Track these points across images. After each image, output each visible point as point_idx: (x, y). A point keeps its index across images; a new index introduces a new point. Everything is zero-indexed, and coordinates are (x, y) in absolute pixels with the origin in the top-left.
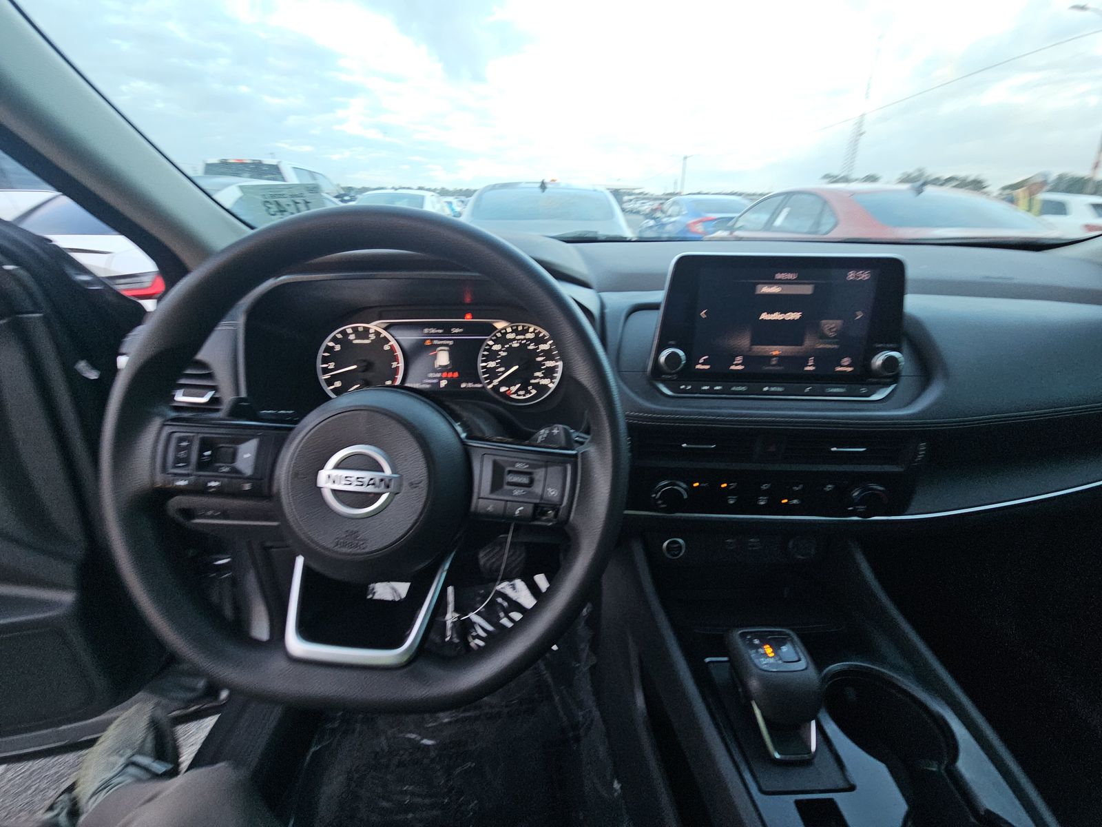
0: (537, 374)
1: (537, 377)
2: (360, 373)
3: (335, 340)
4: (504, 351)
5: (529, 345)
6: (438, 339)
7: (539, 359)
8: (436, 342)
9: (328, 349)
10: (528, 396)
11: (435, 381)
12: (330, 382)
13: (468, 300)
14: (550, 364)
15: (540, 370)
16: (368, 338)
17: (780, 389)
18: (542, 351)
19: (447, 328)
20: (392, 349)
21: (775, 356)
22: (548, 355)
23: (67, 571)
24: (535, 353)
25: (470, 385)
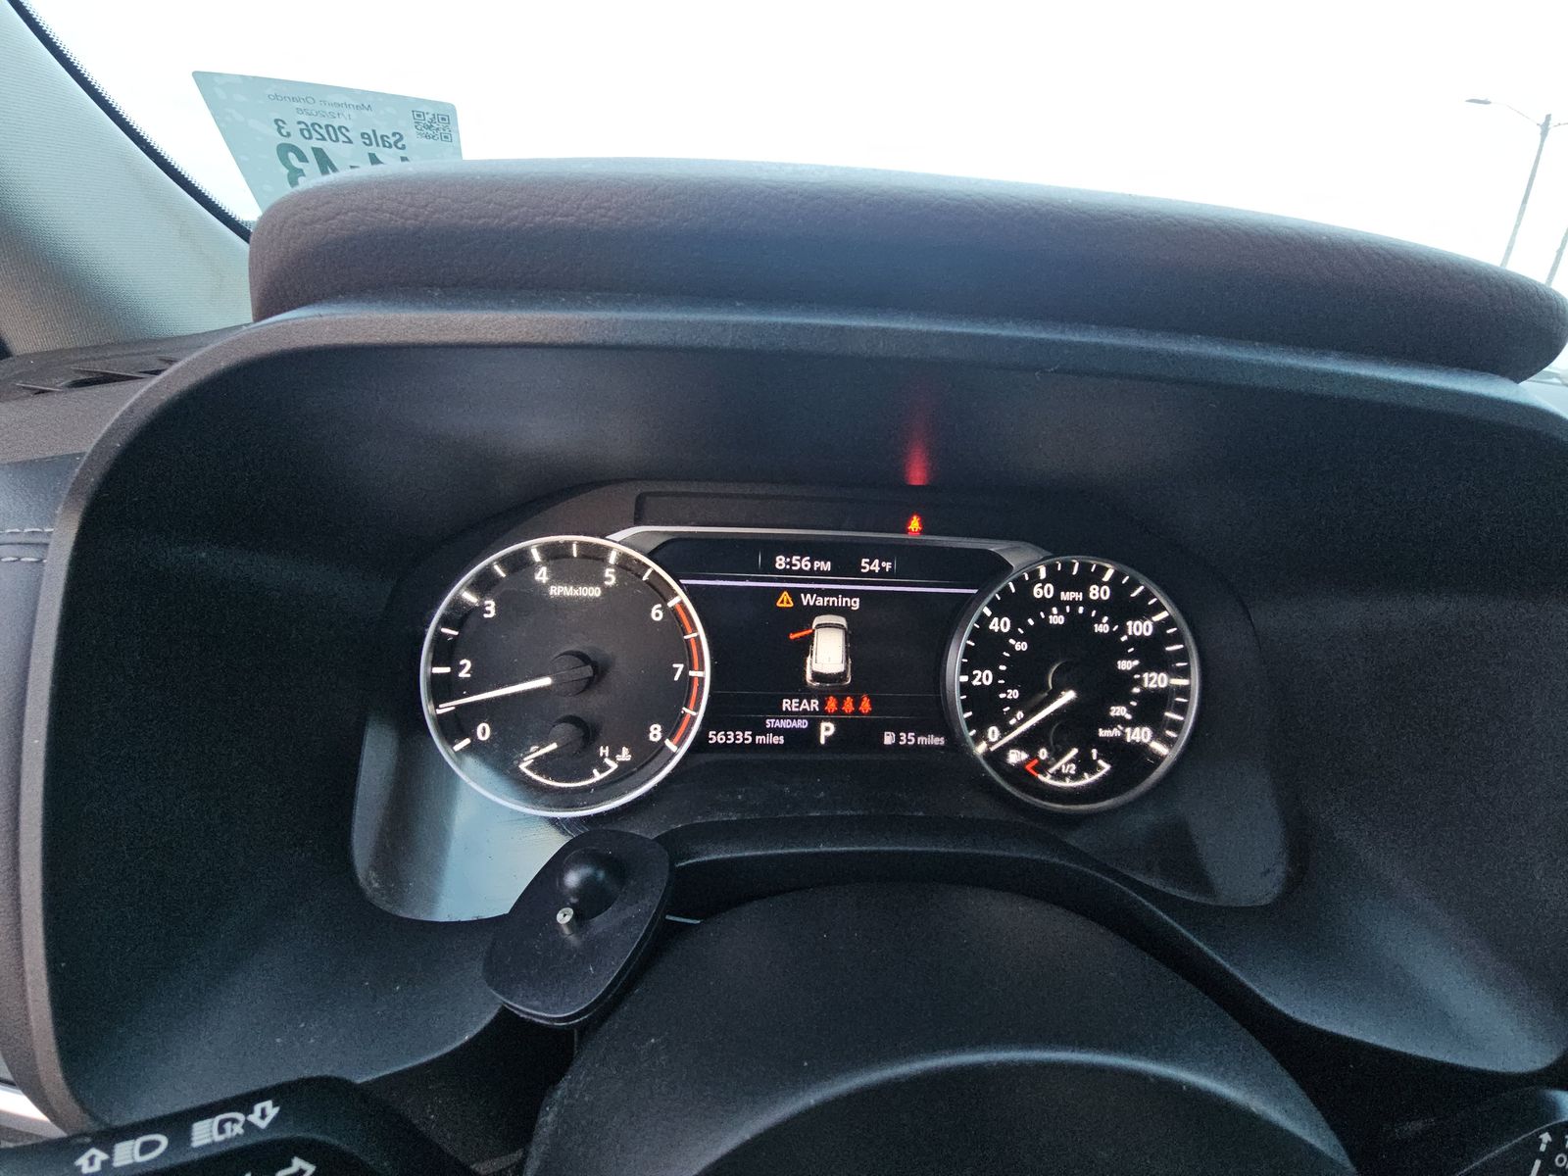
0: (1118, 711)
1: (1121, 720)
2: (560, 702)
3: (484, 584)
4: (1020, 638)
5: (1100, 621)
6: (812, 591)
7: (1125, 665)
8: (807, 600)
9: (460, 616)
10: (1088, 779)
11: (803, 724)
12: (457, 726)
13: (917, 475)
14: (1156, 681)
15: (1124, 702)
16: (598, 580)
18: (1133, 641)
19: (845, 562)
20: (674, 622)
22: (1152, 653)
24: (1113, 647)
25: (908, 738)
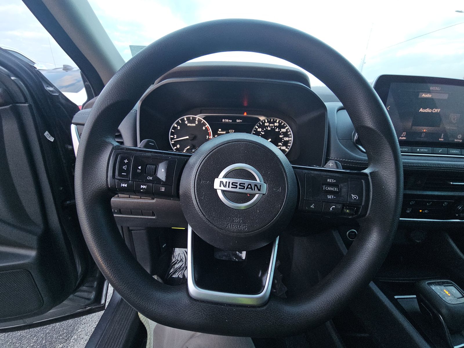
0: (280, 144)
2: (190, 141)
3: (178, 123)
4: (263, 132)
5: (276, 129)
7: (281, 136)
9: (174, 128)
12: (174, 145)
14: (286, 139)
16: (195, 123)
17: (426, 150)
18: (282, 132)
20: (207, 129)
21: (425, 132)
22: (285, 134)
23: (33, 240)
24: (279, 133)
